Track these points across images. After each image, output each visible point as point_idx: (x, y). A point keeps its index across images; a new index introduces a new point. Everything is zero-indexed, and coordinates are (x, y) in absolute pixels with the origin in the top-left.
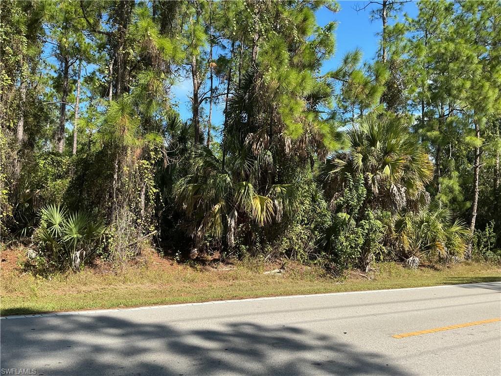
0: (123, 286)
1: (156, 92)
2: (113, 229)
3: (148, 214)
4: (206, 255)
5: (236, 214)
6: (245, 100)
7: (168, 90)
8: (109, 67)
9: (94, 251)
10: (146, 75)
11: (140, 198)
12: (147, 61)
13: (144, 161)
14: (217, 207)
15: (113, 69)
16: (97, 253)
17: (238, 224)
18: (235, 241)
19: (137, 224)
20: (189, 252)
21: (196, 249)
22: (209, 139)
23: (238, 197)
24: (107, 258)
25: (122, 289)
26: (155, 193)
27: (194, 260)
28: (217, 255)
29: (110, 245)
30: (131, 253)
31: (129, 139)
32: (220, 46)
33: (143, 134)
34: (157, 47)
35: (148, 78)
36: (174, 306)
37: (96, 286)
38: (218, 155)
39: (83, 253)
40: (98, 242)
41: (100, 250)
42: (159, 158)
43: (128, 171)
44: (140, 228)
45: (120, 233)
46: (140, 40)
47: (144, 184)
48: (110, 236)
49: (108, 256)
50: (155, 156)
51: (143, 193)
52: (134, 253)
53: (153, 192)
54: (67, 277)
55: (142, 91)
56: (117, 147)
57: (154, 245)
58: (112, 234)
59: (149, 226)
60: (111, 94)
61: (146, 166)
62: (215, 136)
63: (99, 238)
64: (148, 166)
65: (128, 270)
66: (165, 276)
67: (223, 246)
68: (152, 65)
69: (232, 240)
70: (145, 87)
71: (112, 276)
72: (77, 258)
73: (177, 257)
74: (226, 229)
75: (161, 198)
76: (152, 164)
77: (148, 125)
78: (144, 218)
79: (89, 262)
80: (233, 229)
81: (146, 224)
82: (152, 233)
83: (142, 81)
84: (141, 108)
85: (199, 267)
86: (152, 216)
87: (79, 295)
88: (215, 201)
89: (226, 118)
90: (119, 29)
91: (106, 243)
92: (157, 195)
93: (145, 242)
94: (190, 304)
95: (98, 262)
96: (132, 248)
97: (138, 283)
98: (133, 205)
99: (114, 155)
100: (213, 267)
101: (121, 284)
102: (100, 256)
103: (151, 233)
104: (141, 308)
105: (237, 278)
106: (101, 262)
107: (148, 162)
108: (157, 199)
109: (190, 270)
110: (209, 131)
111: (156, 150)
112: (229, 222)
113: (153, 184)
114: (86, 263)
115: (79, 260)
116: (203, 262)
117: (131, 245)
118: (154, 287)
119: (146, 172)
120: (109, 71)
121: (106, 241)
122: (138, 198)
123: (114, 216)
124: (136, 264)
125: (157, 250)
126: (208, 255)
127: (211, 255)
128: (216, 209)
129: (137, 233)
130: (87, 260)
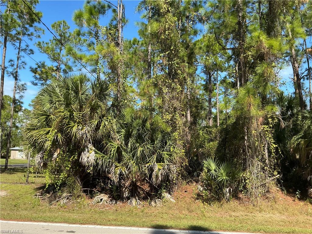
0: (260, 215)
1: (269, 77)
2: (248, 174)
3: (271, 163)
7: (277, 75)
8: (236, 68)
9: (237, 188)
10: (261, 67)
11: (264, 152)
13: (264, 126)
15: (238, 69)
16: (239, 189)
19: (264, 170)
20: (307, 191)
24: (246, 194)
25: (259, 216)
29: (247, 184)
30: (262, 190)
31: (254, 111)
33: (263, 107)
34: (267, 47)
35: (263, 68)
37: (241, 213)
39: (230, 189)
40: (239, 182)
41: (241, 188)
44: (267, 173)
45: (254, 177)
46: (255, 45)
47: (266, 142)
48: (246, 178)
49: (247, 192)
50: (272, 122)
51: (266, 148)
52: (265, 191)
53: (274, 147)
54: (222, 205)
55: (259, 78)
56: (245, 118)
57: (279, 185)
58: (248, 177)
59: (273, 172)
60: (238, 85)
61: (267, 129)
63: (240, 179)
64: (268, 129)
65: (262, 203)
66: (290, 210)
68: (265, 60)
70: (262, 75)
71: (251, 206)
72: (227, 193)
73: (298, 195)
75: (280, 151)
76: (270, 127)
77: (265, 101)
78: (268, 166)
79: (235, 195)
81: (271, 170)
83: (259, 71)
84: (261, 90)
86: (275, 164)
87: (231, 219)
91: (244, 183)
92: (276, 149)
93: (272, 183)
95: (241, 196)
96: (263, 187)
97: (271, 213)
98: (260, 157)
99: (244, 124)
101: (258, 212)
102: (241, 192)
103: (275, 176)
106: (243, 196)
107: (267, 126)
108: (277, 152)
109: (310, 206)
111: (272, 117)
113: (273, 141)
114: (232, 196)
115: (228, 194)
117: (262, 185)
118: (283, 218)
119: (267, 133)
120: (236, 70)
121: (245, 181)
122: (263, 152)
123: (248, 164)
124: (267, 199)
125: (281, 189)
129: (265, 176)
130: (233, 194)
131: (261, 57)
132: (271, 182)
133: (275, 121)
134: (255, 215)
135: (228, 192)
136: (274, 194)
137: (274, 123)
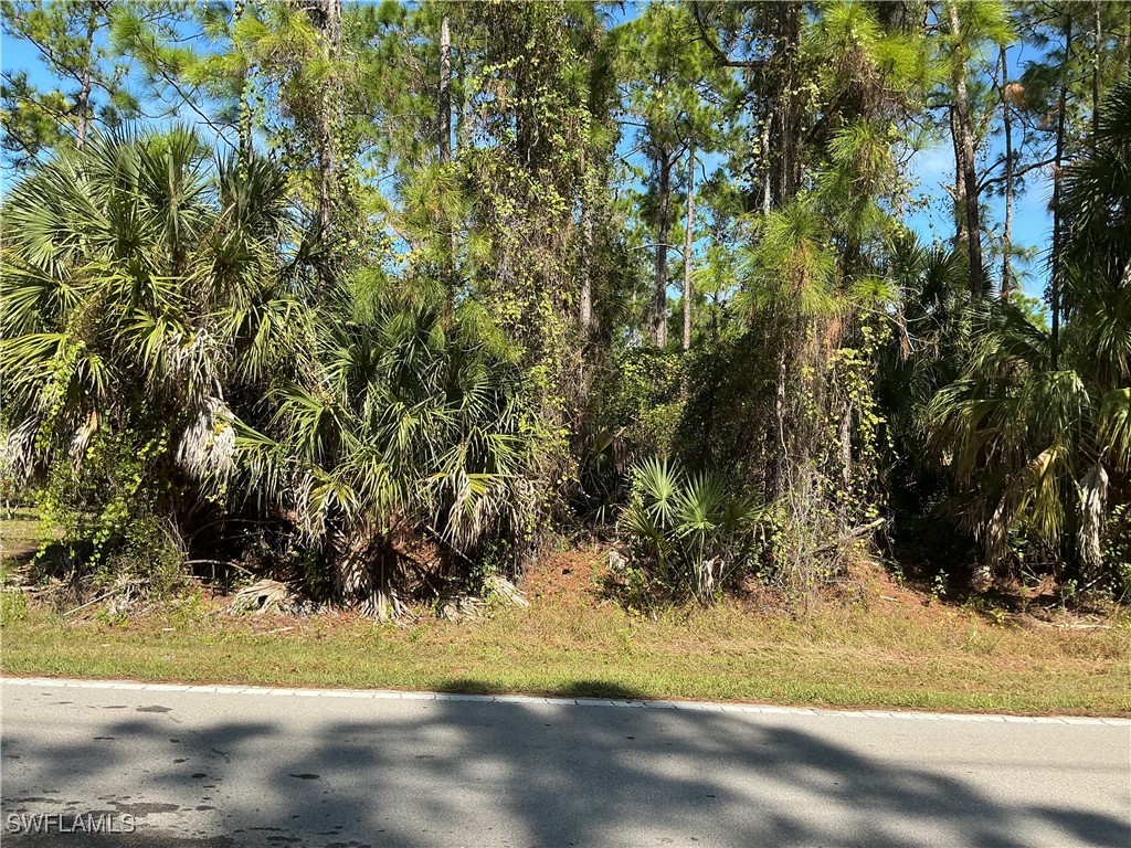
0: (813, 648)
1: (876, 176)
2: (782, 512)
3: (861, 478)
4: (1015, 584)
5: (1105, 477)
7: (900, 170)
8: (762, 139)
9: (740, 560)
10: (850, 138)
11: (839, 440)
13: (845, 351)
14: (1045, 458)
15: (770, 141)
16: (749, 564)
17: (1109, 506)
18: (1102, 550)
19: (834, 500)
20: (969, 574)
21: (987, 568)
22: (1005, 282)
23: (1111, 434)
24: (769, 579)
25: (811, 654)
26: (874, 426)
27: (986, 596)
28: (1047, 586)
29: (776, 548)
30: (824, 568)
31: (814, 298)
33: (845, 285)
34: (875, 63)
35: (857, 142)
36: (953, 717)
37: (751, 641)
38: (1043, 317)
39: (719, 565)
40: (748, 541)
41: (754, 559)
42: (885, 340)
43: (813, 375)
44: (842, 510)
45: (798, 522)
46: (833, 56)
47: (848, 405)
48: (775, 528)
49: (773, 574)
50: (872, 337)
51: (845, 428)
52: (832, 570)
53: (872, 424)
54: (688, 614)
55: (840, 179)
56: (783, 322)
57: (879, 552)
58: (779, 524)
59: (864, 507)
60: (767, 201)
61: (853, 362)
62: (1023, 274)
63: (752, 532)
64: (856, 362)
65: (823, 611)
66: (913, 634)
67: (1069, 562)
68: (863, 112)
69: (1094, 548)
70: (850, 169)
71: (785, 622)
72: (708, 575)
73: (940, 586)
74: (1074, 519)
75: (889, 438)
76: (866, 356)
77: (852, 264)
78: (850, 488)
79: (733, 584)
80: (1095, 519)
81: (857, 502)
82: (874, 524)
83: (842, 154)
84: (841, 223)
85: (1001, 615)
86: (872, 482)
87: (717, 661)
88: (1035, 445)
91: (766, 545)
92: (880, 429)
93: (858, 545)
94: (997, 718)
95: (751, 586)
96: (826, 557)
97: (849, 643)
98: (824, 457)
99: (776, 344)
100: (1042, 619)
101: (807, 641)
102: (754, 572)
103: (869, 523)
104: (869, 713)
105: (1116, 654)
106: (759, 585)
107: (857, 351)
108: (880, 442)
109: (977, 622)
110: (1006, 263)
111: (874, 321)
112: (1084, 499)
113: (872, 404)
114: (724, 586)
115: (711, 580)
116: (1012, 603)
117: (823, 551)
118: (889, 658)
119: (853, 375)
120: (763, 147)
121: (768, 538)
122: (835, 440)
123: (781, 481)
124: (837, 596)
125: (886, 564)
126: (1021, 584)
127: (1029, 585)
128: (1042, 464)
129: (837, 522)
130: (727, 579)
131: (851, 103)
132: (853, 542)
133: (883, 336)
134: (795, 648)
135: (710, 572)
136: (862, 581)
137: (880, 343)
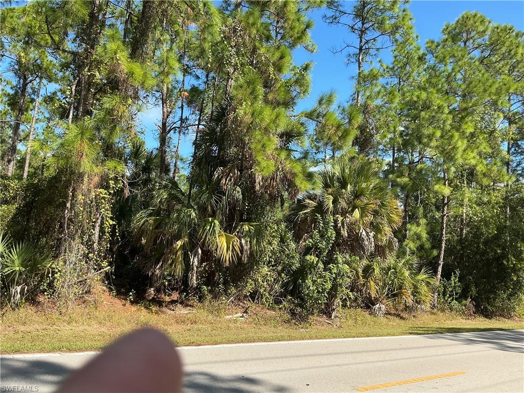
0: (68, 327)
1: (121, 117)
2: (61, 263)
3: (102, 248)
4: (163, 296)
5: (200, 251)
6: (216, 133)
7: (134, 116)
8: (72, 88)
9: (37, 287)
10: (111, 99)
11: (94, 230)
12: (114, 84)
13: (101, 190)
14: (179, 243)
15: (75, 90)
16: (41, 288)
17: (200, 262)
18: (196, 281)
19: (88, 258)
20: (145, 291)
21: (152, 289)
22: (175, 170)
23: (203, 234)
24: (51, 295)
25: (66, 330)
26: (111, 225)
27: (150, 301)
28: (175, 296)
29: (56, 280)
30: (78, 290)
31: (86, 165)
32: (193, 77)
33: (103, 161)
34: (126, 71)
35: (114, 102)
37: (37, 326)
38: (184, 187)
39: (25, 288)
40: (42, 277)
41: (44, 286)
42: (119, 187)
43: (83, 200)
44: (92, 263)
45: (69, 268)
46: (108, 62)
47: (100, 215)
48: (57, 270)
49: (53, 293)
50: (114, 185)
51: (97, 225)
52: (83, 290)
53: (109, 224)
54: (4, 314)
55: (105, 115)
56: (72, 173)
57: (106, 282)
58: (60, 269)
59: (102, 261)
60: (71, 116)
61: (104, 196)
62: (182, 168)
63: (45, 272)
64: (106, 196)
65: (74, 309)
66: (116, 318)
67: (183, 286)
68: (118, 90)
69: (194, 281)
70: (109, 112)
71: (56, 315)
72: (17, 293)
73: (131, 297)
74: (188, 267)
75: (117, 231)
76: (110, 194)
77: (109, 151)
78: (96, 253)
79: (31, 298)
80: (195, 268)
81: (98, 259)
82: (105, 269)
83: (107, 106)
84: (103, 133)
85: (154, 309)
86: (107, 250)
87: (16, 336)
88: (178, 237)
89: (195, 151)
90: (86, 50)
91: (51, 279)
92: (113, 227)
95: (41, 299)
96: (81, 285)
97: (85, 324)
98: (86, 238)
99: (67, 184)
100: (170, 309)
101: (65, 324)
102: (43, 292)
103: (103, 269)
105: (195, 322)
106: (45, 299)
107: (106, 191)
108: (113, 233)
109: (144, 311)
110: (176, 162)
111: (116, 179)
112: (192, 260)
113: (110, 215)
114: (27, 300)
115: (19, 295)
116: (160, 303)
117: (80, 282)
118: (103, 330)
119: (103, 202)
120: (72, 92)
121: (53, 275)
122: (92, 230)
123: (63, 248)
124: (83, 303)
125: (109, 288)
126: (165, 295)
127: (168, 296)
128: (178, 245)
129: (88, 268)
130: (28, 296)
132: (95, 279)
134: (59, 328)
135: (19, 292)
136: (96, 296)
137: (117, 189)
